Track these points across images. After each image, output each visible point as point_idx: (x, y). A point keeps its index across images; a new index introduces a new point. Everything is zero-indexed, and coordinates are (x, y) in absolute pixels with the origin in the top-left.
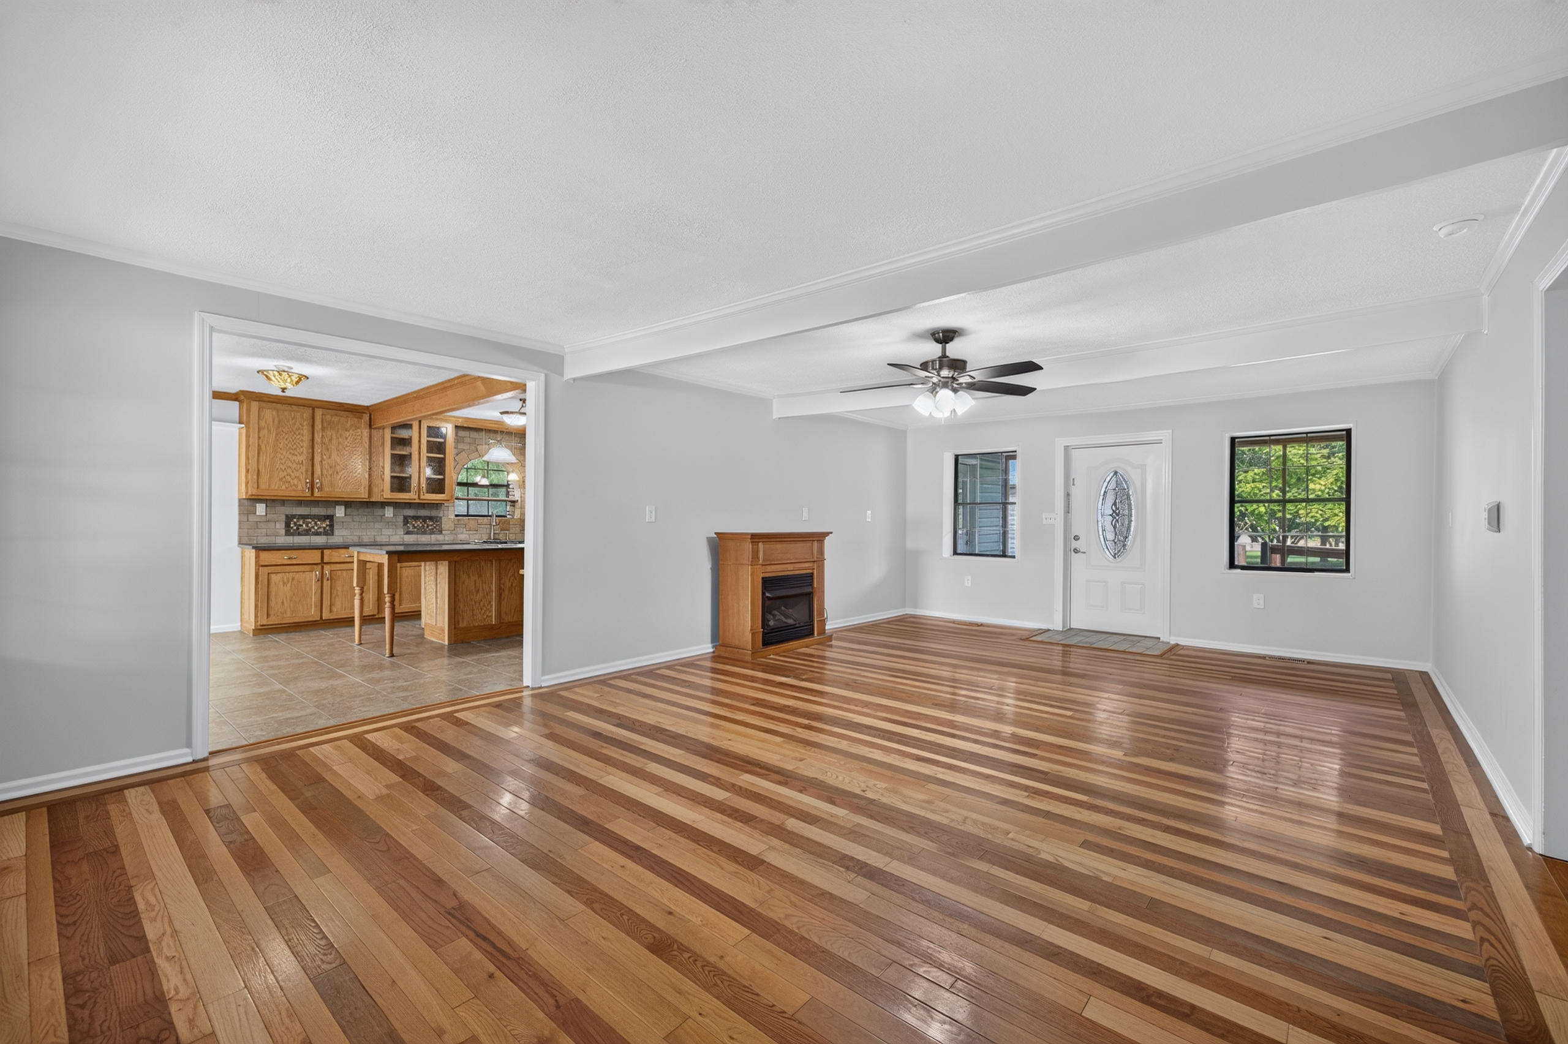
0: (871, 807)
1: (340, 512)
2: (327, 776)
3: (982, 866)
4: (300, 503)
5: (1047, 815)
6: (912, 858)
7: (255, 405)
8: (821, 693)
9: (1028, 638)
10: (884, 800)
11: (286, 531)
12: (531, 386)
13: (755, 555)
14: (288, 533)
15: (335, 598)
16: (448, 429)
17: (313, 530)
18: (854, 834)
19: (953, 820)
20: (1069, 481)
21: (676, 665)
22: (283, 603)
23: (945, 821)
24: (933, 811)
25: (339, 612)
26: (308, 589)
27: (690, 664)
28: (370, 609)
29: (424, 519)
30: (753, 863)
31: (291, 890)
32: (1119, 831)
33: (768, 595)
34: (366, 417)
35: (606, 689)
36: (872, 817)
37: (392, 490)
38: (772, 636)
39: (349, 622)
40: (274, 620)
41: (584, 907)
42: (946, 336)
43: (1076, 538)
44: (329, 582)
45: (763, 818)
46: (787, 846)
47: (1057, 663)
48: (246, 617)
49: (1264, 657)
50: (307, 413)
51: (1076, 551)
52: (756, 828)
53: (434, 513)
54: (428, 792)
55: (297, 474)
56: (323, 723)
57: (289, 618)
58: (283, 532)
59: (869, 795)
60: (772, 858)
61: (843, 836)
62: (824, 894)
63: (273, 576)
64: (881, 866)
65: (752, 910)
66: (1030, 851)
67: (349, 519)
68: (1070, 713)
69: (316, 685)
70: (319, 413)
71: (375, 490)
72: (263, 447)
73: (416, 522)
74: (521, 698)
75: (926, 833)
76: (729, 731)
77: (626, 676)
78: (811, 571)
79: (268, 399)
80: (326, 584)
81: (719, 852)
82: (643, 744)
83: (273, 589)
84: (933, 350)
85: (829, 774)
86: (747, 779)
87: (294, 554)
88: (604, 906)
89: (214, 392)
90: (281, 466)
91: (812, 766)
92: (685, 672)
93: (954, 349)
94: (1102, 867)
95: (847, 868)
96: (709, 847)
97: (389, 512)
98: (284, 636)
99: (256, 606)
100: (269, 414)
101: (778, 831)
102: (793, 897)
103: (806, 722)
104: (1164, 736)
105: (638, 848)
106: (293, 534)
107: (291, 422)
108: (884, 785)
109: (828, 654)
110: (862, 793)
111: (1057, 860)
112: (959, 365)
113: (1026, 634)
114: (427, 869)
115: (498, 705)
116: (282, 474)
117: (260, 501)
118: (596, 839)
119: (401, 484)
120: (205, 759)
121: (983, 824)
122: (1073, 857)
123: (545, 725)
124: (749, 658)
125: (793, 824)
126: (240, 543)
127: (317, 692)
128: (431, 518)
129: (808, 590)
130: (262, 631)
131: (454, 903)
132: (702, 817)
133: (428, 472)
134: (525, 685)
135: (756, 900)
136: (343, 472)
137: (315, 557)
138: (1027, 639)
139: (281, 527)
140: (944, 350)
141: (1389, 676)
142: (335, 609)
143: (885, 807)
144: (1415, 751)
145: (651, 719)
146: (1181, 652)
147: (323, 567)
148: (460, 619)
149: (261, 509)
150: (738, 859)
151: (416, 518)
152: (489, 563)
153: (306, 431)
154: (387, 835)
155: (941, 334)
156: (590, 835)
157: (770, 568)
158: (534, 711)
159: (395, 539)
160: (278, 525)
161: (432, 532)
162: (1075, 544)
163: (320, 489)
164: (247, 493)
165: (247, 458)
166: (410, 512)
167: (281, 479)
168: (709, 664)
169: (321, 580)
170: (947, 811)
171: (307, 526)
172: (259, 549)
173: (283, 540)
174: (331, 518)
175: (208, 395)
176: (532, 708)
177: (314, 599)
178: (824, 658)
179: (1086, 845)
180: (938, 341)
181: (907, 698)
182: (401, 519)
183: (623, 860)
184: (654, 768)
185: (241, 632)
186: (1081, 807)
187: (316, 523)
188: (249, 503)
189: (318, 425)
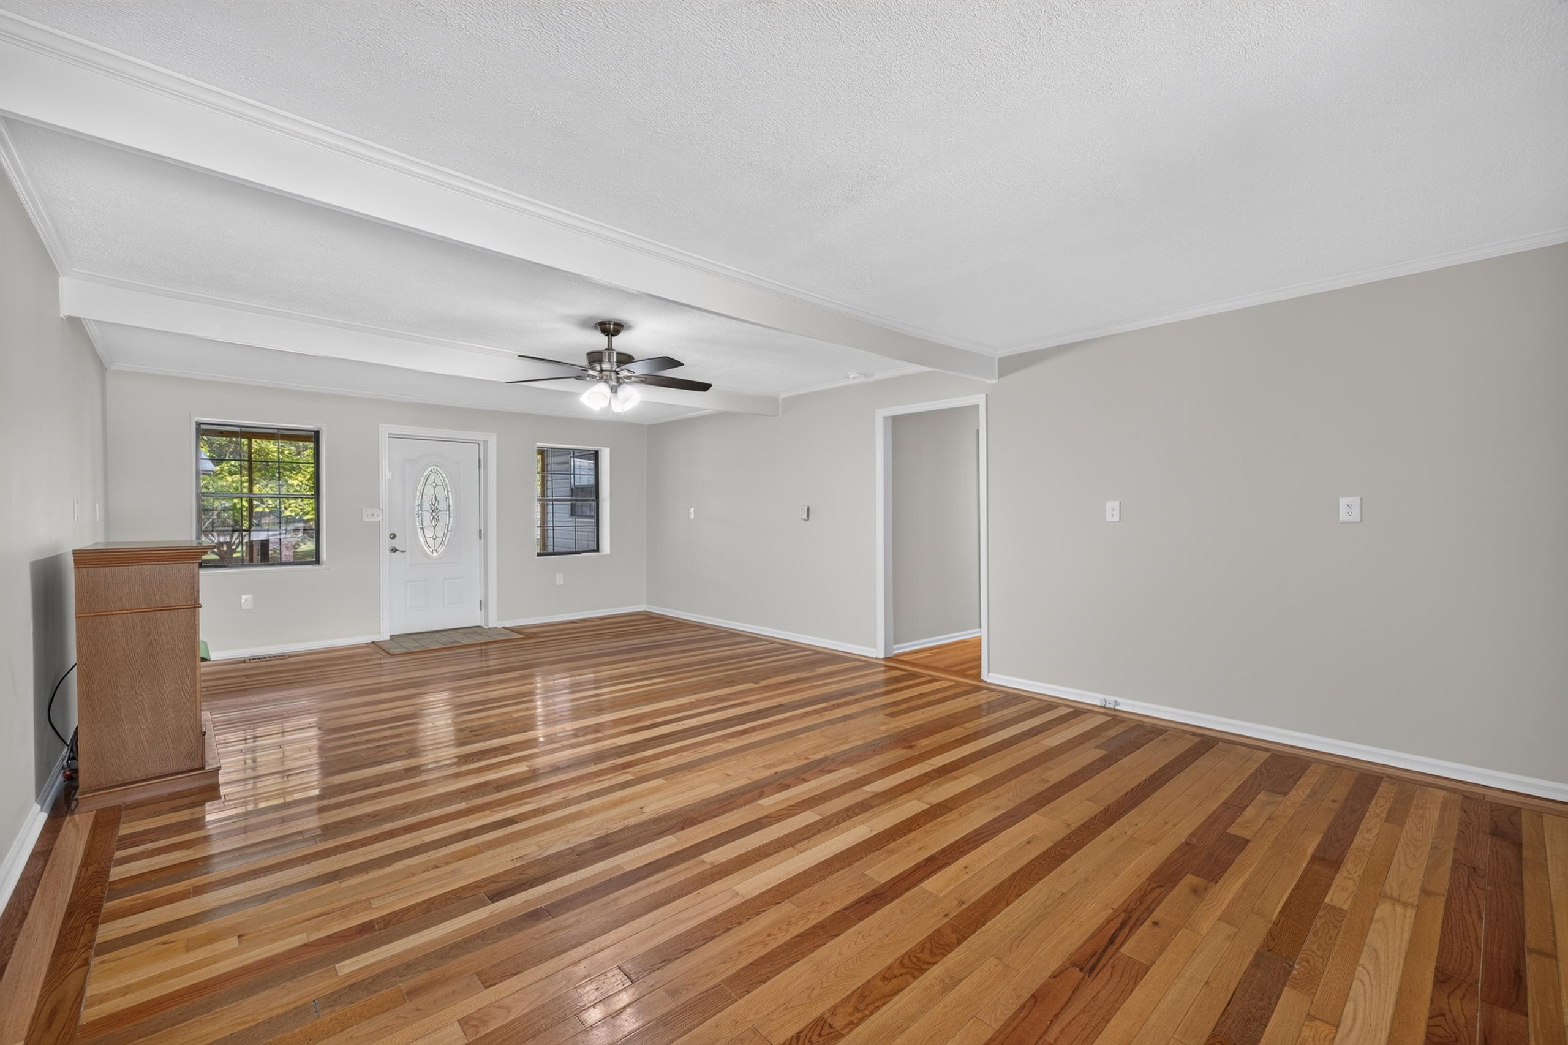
9: (387, 653)
42: (611, 328)
49: (573, 622)
84: (599, 341)
93: (621, 342)
112: (625, 359)
138: (395, 654)
140: (610, 342)
155: (612, 326)
180: (604, 332)
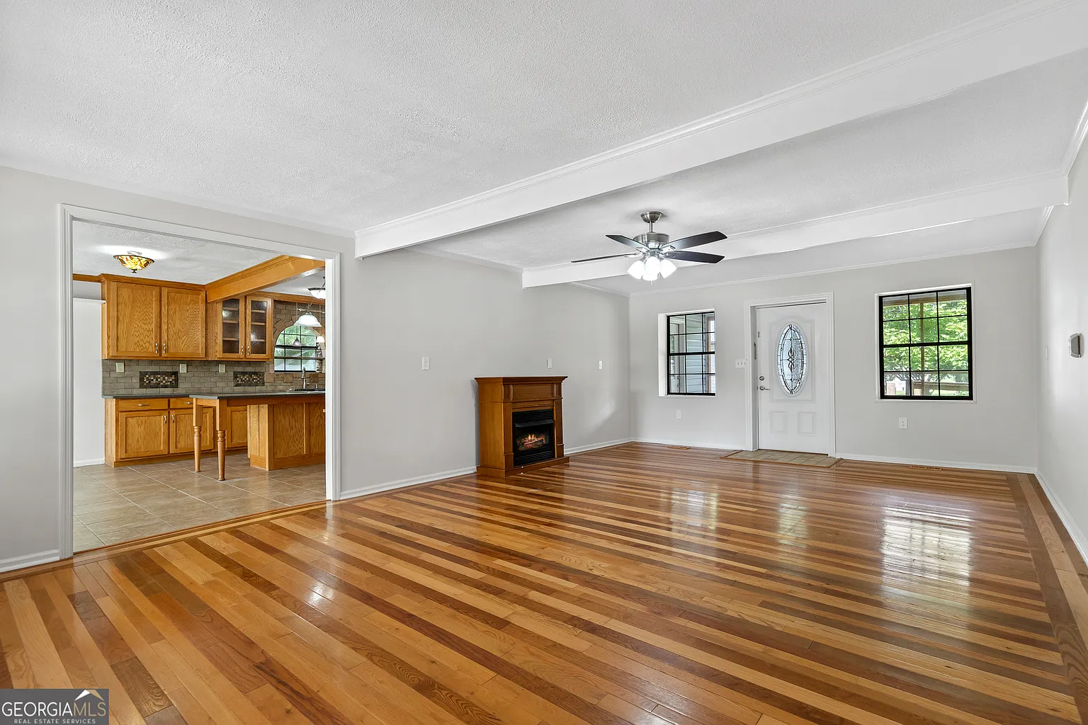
0: (595, 581)
1: (183, 369)
2: (166, 568)
3: (682, 622)
4: (152, 361)
5: (734, 583)
6: (626, 618)
7: (114, 285)
8: (560, 500)
9: (729, 456)
10: (606, 576)
11: (140, 385)
12: (329, 264)
13: (507, 395)
14: (142, 386)
15: (180, 436)
16: (268, 303)
17: (162, 384)
18: (581, 601)
19: (659, 590)
20: (755, 334)
21: (447, 482)
22: (138, 441)
23: (654, 590)
24: (646, 583)
25: (182, 446)
26: (157, 429)
27: (459, 481)
28: (207, 444)
29: (251, 374)
30: (501, 624)
31: (132, 653)
32: (789, 594)
33: (517, 426)
34: (203, 294)
35: (393, 501)
36: (595, 588)
37: (224, 351)
38: (520, 459)
39: (190, 455)
40: (131, 454)
41: (365, 659)
42: (654, 217)
43: (762, 379)
44: (175, 424)
45: (510, 591)
46: (528, 611)
47: (749, 475)
48: (109, 453)
49: (908, 466)
50: (155, 292)
51: (762, 389)
52: (504, 599)
53: (258, 369)
54: (246, 578)
55: (147, 339)
56: (165, 530)
57: (143, 451)
58: (138, 386)
59: (595, 572)
60: (515, 620)
61: (573, 603)
62: (555, 645)
63: (130, 419)
64: (602, 624)
65: (498, 658)
66: (718, 610)
67: (190, 374)
68: (755, 510)
69: (162, 502)
70: (165, 291)
71: (211, 351)
72: (121, 318)
73: (244, 376)
74: (325, 507)
75: (639, 599)
76: (488, 529)
77: (407, 490)
78: (550, 408)
79: (125, 281)
80: (172, 425)
81: (474, 617)
82: (418, 539)
83: (130, 429)
85: (564, 558)
86: (500, 563)
87: (147, 402)
88: (381, 659)
89: (74, 274)
90: (136, 333)
91: (551, 553)
92: (454, 487)
94: (775, 620)
95: (575, 626)
96: (466, 613)
97: (222, 369)
98: (139, 467)
99: (117, 444)
100: (125, 292)
101: (523, 601)
102: (533, 649)
103: (548, 521)
104: (828, 525)
105: (411, 616)
106: (146, 387)
107: (143, 299)
108: (607, 565)
109: (565, 471)
110: (590, 572)
111: (740, 615)
112: (661, 238)
113: (724, 454)
114: (242, 634)
115: (305, 514)
116: (136, 340)
117: (119, 361)
118: (378, 609)
119: (230, 346)
120: (71, 558)
121: (683, 591)
122: (752, 613)
123: (343, 528)
124: (503, 475)
125: (534, 595)
126: (104, 394)
127: (162, 508)
128: (255, 373)
129: (549, 422)
130: (121, 463)
131: (262, 659)
132: (462, 592)
133: (253, 338)
134: (327, 499)
135: (501, 651)
136: (185, 337)
137: (163, 404)
138: (726, 458)
139: (136, 381)
140: (651, 228)
141: (1005, 478)
142: (179, 445)
143: (606, 580)
144: (1022, 531)
145: (426, 521)
146: (844, 464)
147: (169, 413)
148: (278, 451)
149: (120, 368)
150: (489, 622)
151: (244, 373)
152: (301, 407)
153: (154, 305)
154: (212, 610)
155: (648, 215)
156: (373, 607)
157: (519, 405)
158: (335, 518)
159: (227, 390)
160: (134, 381)
161: (256, 385)
162: (762, 383)
163: (167, 351)
164: (108, 354)
165: (108, 327)
166: (240, 369)
167: (135, 344)
168: (475, 481)
169: (168, 421)
170: (656, 583)
171: (157, 380)
172: (118, 398)
173: (139, 392)
174: (176, 374)
175: (69, 277)
176: (333, 516)
177: (162, 438)
178: (563, 474)
179: (764, 604)
180: (646, 220)
181: (629, 501)
182: (232, 374)
183: (397, 624)
184: (426, 557)
185: (105, 465)
186: (761, 577)
187: (164, 379)
188: (109, 363)
189: (164, 300)
